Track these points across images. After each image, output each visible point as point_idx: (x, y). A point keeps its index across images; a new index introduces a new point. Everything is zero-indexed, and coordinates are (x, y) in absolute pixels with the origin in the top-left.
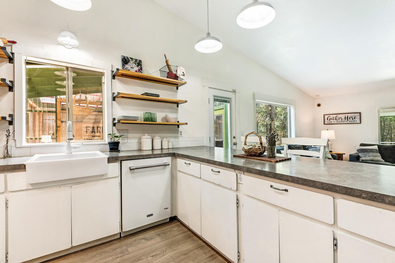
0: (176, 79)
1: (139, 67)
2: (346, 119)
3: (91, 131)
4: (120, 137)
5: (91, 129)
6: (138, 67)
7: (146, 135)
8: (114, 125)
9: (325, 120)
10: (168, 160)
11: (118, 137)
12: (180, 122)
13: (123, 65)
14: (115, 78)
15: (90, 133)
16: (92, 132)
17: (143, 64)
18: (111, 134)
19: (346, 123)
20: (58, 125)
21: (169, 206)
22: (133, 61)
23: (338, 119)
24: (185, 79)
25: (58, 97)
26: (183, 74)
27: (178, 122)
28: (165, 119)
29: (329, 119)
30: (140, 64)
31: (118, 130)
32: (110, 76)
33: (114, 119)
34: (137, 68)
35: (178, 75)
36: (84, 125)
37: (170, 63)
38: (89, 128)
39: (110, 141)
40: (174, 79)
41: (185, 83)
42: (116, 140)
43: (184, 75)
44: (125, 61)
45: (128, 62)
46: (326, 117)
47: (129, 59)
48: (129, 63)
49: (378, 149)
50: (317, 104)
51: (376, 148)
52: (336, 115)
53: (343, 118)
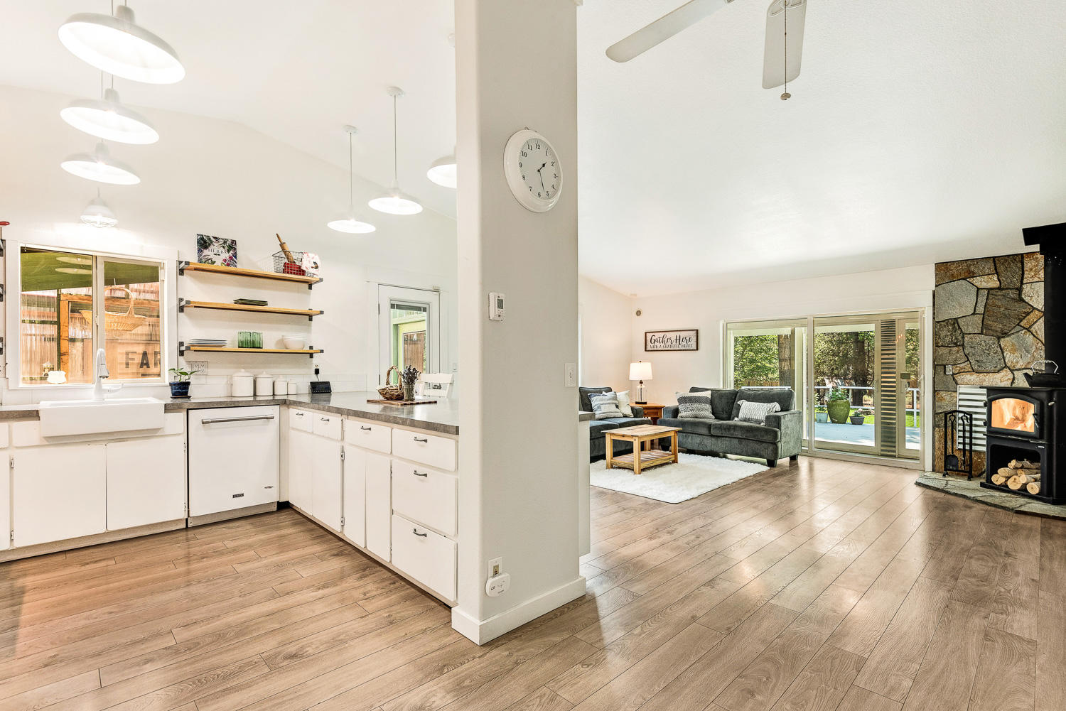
0: (300, 274)
1: (231, 252)
2: (678, 341)
3: (138, 363)
4: (191, 374)
5: (138, 359)
6: (228, 252)
7: (243, 370)
8: (182, 353)
9: (648, 344)
10: (273, 411)
11: (187, 374)
12: (314, 349)
13: (200, 251)
14: (183, 272)
15: (135, 366)
16: (142, 365)
17: (239, 247)
18: (174, 369)
19: (678, 348)
20: (63, 350)
21: (275, 484)
22: (220, 243)
23: (666, 340)
24: (318, 274)
25: (64, 291)
26: (314, 266)
27: (311, 348)
28: (281, 342)
29: (653, 341)
30: (232, 248)
31: (189, 362)
32: (174, 271)
33: (181, 344)
34: (226, 255)
35: (303, 268)
36: (121, 350)
37: (288, 248)
38: (135, 356)
39: (173, 381)
40: (297, 274)
41: (321, 280)
42: (184, 379)
43: (317, 267)
44: (204, 243)
45: (209, 245)
46: (649, 336)
47: (212, 239)
48: (212, 246)
49: (710, 397)
50: (636, 311)
51: (708, 394)
52: (664, 333)
53: (673, 339)
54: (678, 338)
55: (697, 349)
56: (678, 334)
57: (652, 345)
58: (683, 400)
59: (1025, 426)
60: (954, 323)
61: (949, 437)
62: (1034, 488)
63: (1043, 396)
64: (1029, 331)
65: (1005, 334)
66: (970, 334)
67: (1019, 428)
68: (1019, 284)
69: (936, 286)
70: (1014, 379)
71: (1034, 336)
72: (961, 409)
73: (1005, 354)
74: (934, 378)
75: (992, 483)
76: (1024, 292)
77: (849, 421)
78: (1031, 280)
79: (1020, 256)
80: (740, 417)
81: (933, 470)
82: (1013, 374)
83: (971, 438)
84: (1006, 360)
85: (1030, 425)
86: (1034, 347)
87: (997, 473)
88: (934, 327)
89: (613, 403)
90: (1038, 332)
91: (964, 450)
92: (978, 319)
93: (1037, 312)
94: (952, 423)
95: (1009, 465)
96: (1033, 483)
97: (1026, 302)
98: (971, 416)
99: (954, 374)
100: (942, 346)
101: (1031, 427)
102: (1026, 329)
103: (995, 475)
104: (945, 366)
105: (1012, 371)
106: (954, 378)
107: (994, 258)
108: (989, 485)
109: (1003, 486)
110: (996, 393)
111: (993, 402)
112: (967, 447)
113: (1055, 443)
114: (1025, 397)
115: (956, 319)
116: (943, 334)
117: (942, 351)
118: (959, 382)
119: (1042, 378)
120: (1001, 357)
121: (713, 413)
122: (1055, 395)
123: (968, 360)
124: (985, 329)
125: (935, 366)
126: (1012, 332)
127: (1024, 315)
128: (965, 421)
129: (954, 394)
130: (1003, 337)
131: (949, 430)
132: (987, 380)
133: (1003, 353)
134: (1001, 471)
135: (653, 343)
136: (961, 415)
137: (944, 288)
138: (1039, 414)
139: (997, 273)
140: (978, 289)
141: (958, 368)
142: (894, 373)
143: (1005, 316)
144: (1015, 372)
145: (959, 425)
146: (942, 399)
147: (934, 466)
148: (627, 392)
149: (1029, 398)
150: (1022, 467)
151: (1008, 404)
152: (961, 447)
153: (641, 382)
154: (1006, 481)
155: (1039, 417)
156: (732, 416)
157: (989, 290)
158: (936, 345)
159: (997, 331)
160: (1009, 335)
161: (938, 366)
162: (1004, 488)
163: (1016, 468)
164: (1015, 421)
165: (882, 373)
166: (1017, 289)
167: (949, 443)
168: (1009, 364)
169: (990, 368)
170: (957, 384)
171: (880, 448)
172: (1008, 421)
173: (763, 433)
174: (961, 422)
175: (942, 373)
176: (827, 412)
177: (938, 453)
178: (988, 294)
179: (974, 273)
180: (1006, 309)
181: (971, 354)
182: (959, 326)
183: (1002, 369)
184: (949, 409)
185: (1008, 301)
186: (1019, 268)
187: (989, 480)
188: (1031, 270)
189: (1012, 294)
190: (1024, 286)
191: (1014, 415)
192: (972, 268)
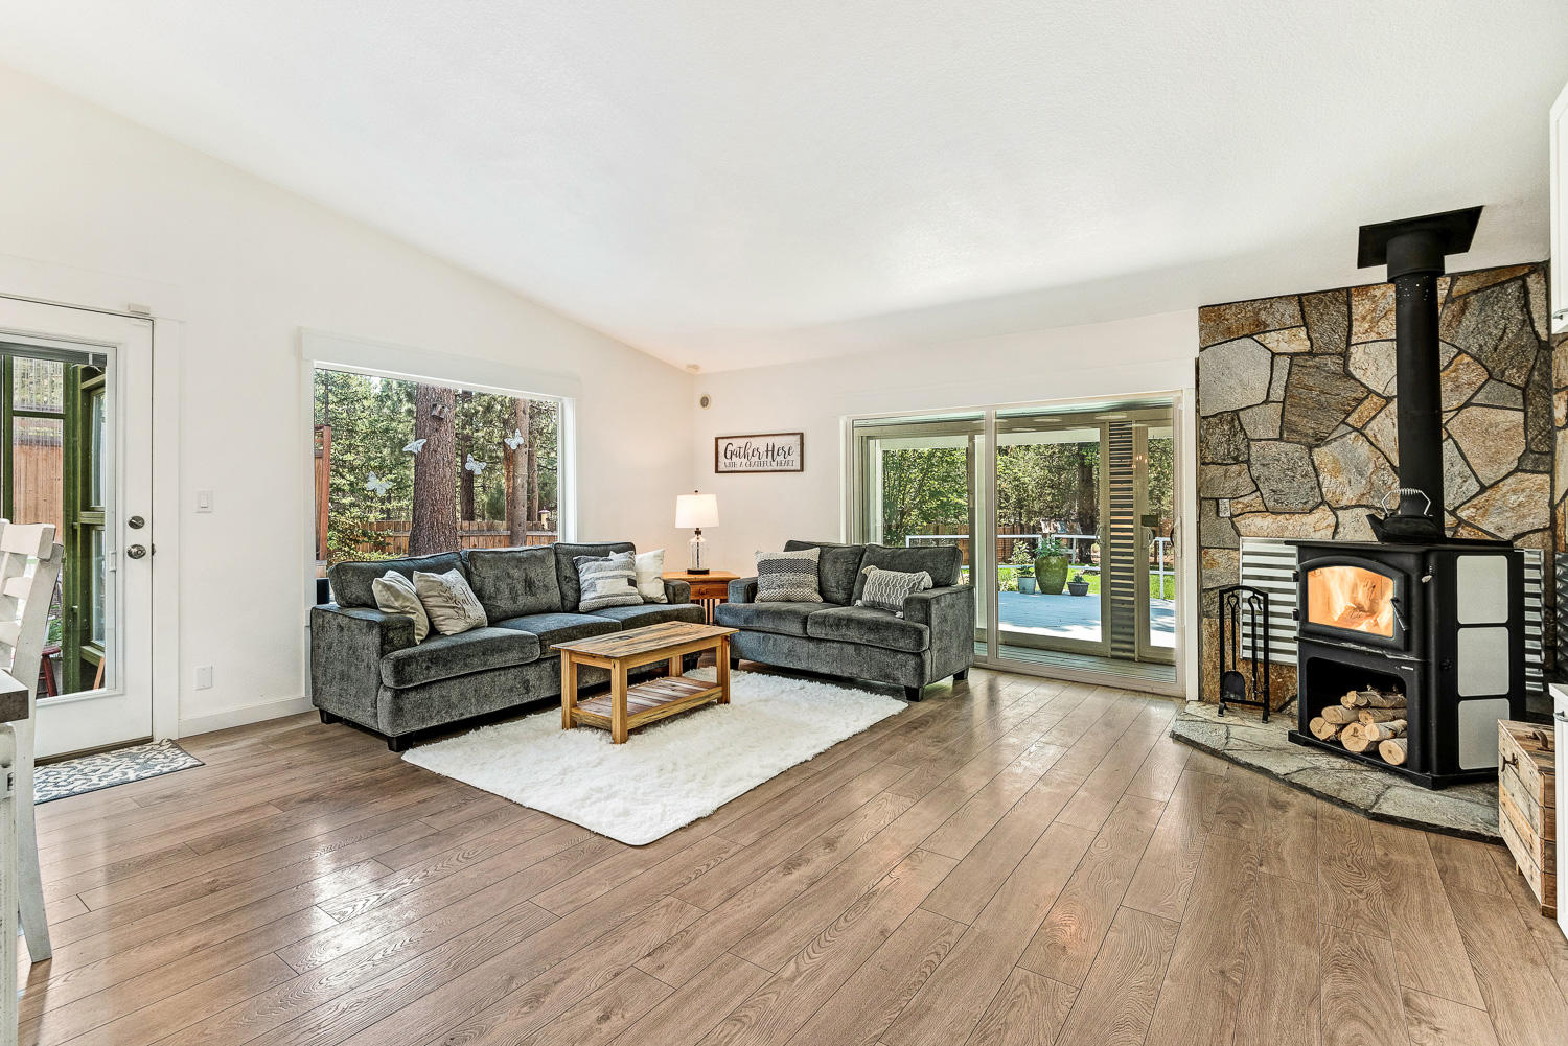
2: (770, 453)
9: (720, 459)
19: (770, 468)
23: (750, 452)
29: (728, 455)
46: (722, 444)
49: (817, 560)
50: (701, 397)
51: (813, 555)
52: (747, 440)
53: (763, 450)
54: (770, 449)
55: (802, 470)
56: (770, 440)
57: (728, 461)
58: (766, 566)
59: (1376, 624)
60: (1233, 420)
61: (1228, 634)
62: (1395, 752)
63: (1410, 562)
64: (1363, 434)
65: (1321, 440)
66: (1260, 440)
67: (1364, 627)
68: (1343, 346)
69: (1202, 350)
70: (1337, 525)
71: (1371, 443)
72: (1247, 583)
73: (1321, 479)
74: (1199, 523)
75: (1310, 734)
76: (1352, 360)
77: (1066, 589)
78: (1364, 338)
79: (1345, 294)
80: (864, 598)
81: (1200, 699)
82: (1337, 517)
83: (1266, 638)
84: (1324, 490)
85: (1384, 622)
86: (1372, 465)
87: (1321, 716)
88: (1199, 427)
89: (622, 576)
90: (1378, 436)
91: (1255, 660)
92: (1274, 411)
93: (1375, 399)
94: (1233, 609)
95: (1343, 699)
96: (1390, 742)
97: (1355, 380)
98: (1266, 596)
99: (1233, 516)
100: (1213, 463)
101: (1387, 628)
102: (1357, 430)
103: (1316, 719)
104: (1217, 500)
105: (1334, 510)
106: (1233, 525)
107: (1300, 296)
108: (1302, 737)
109: (1332, 742)
110: (1317, 555)
111: (1310, 573)
112: (1260, 655)
113: (1433, 660)
114: (1373, 563)
115: (1236, 412)
116: (1213, 439)
117: (1214, 471)
118: (1242, 530)
119: (1403, 526)
120: (1314, 483)
121: (821, 592)
122: (1432, 560)
123: (1258, 490)
124: (1286, 431)
125: (1200, 501)
126: (1333, 436)
127: (1354, 404)
128: (1256, 606)
129: (1233, 554)
130: (1318, 446)
131: (1228, 622)
132: (1290, 527)
133: (1317, 476)
134: (1327, 711)
135: (726, 457)
136: (1247, 594)
137: (1214, 354)
138: (1402, 600)
139: (1305, 324)
140: (1274, 355)
141: (1240, 505)
142: (1131, 514)
143: (1321, 407)
144: (1339, 513)
145: (1244, 612)
146: (1213, 564)
147: (1201, 690)
148: (658, 551)
149: (1382, 567)
150: (1368, 706)
151: (1342, 579)
152: (1248, 654)
153: (698, 532)
154: (1336, 733)
155: (1404, 605)
156: (853, 597)
157: (1293, 356)
158: (1203, 462)
159: (1306, 435)
160: (1328, 443)
161: (1207, 501)
162: (1333, 747)
163: (1357, 707)
164: (1356, 614)
165: (1113, 514)
166: (1340, 354)
167: (1228, 648)
168: (1328, 497)
169: (1297, 505)
170: (1239, 535)
171: (1110, 645)
172: (1340, 614)
173: (897, 634)
174: (1246, 606)
175: (1212, 514)
176: (1034, 575)
177: (1208, 665)
178: (1291, 364)
179: (1266, 326)
180: (1322, 392)
181: (1262, 479)
182: (1241, 425)
183: (1317, 506)
184: (1225, 582)
185: (1326, 378)
186: (1343, 315)
187: (1304, 727)
188: (1364, 318)
189: (1332, 364)
190: (1353, 349)
191: (1354, 600)
192: (1263, 315)
